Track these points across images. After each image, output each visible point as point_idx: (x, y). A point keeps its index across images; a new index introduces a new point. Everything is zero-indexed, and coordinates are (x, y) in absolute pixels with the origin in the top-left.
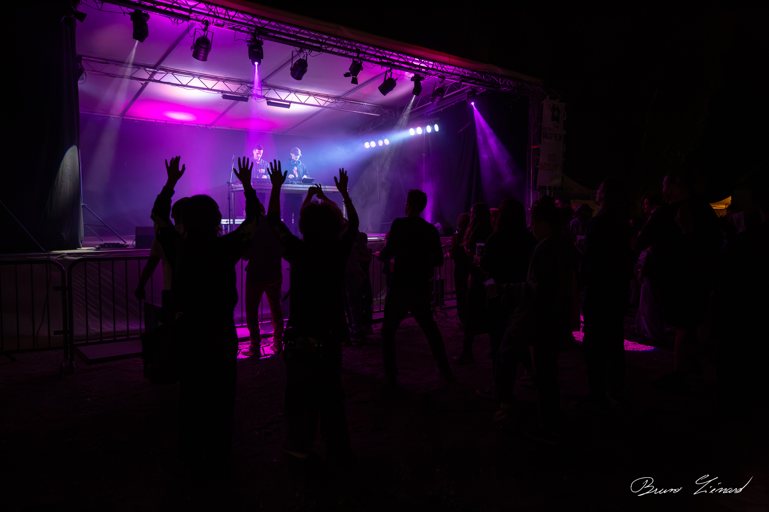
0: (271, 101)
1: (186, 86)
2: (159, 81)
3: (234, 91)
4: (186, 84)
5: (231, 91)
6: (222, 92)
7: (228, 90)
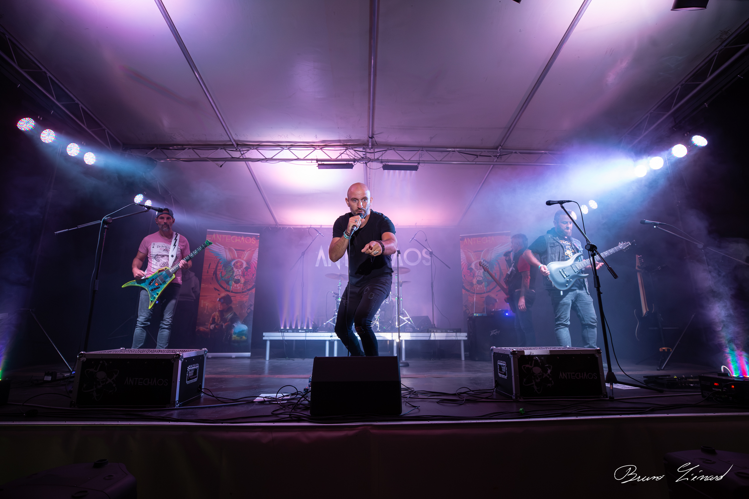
0: (390, 164)
1: (272, 159)
2: (239, 158)
3: (334, 157)
4: (271, 157)
5: (330, 158)
6: (317, 160)
7: (327, 157)
